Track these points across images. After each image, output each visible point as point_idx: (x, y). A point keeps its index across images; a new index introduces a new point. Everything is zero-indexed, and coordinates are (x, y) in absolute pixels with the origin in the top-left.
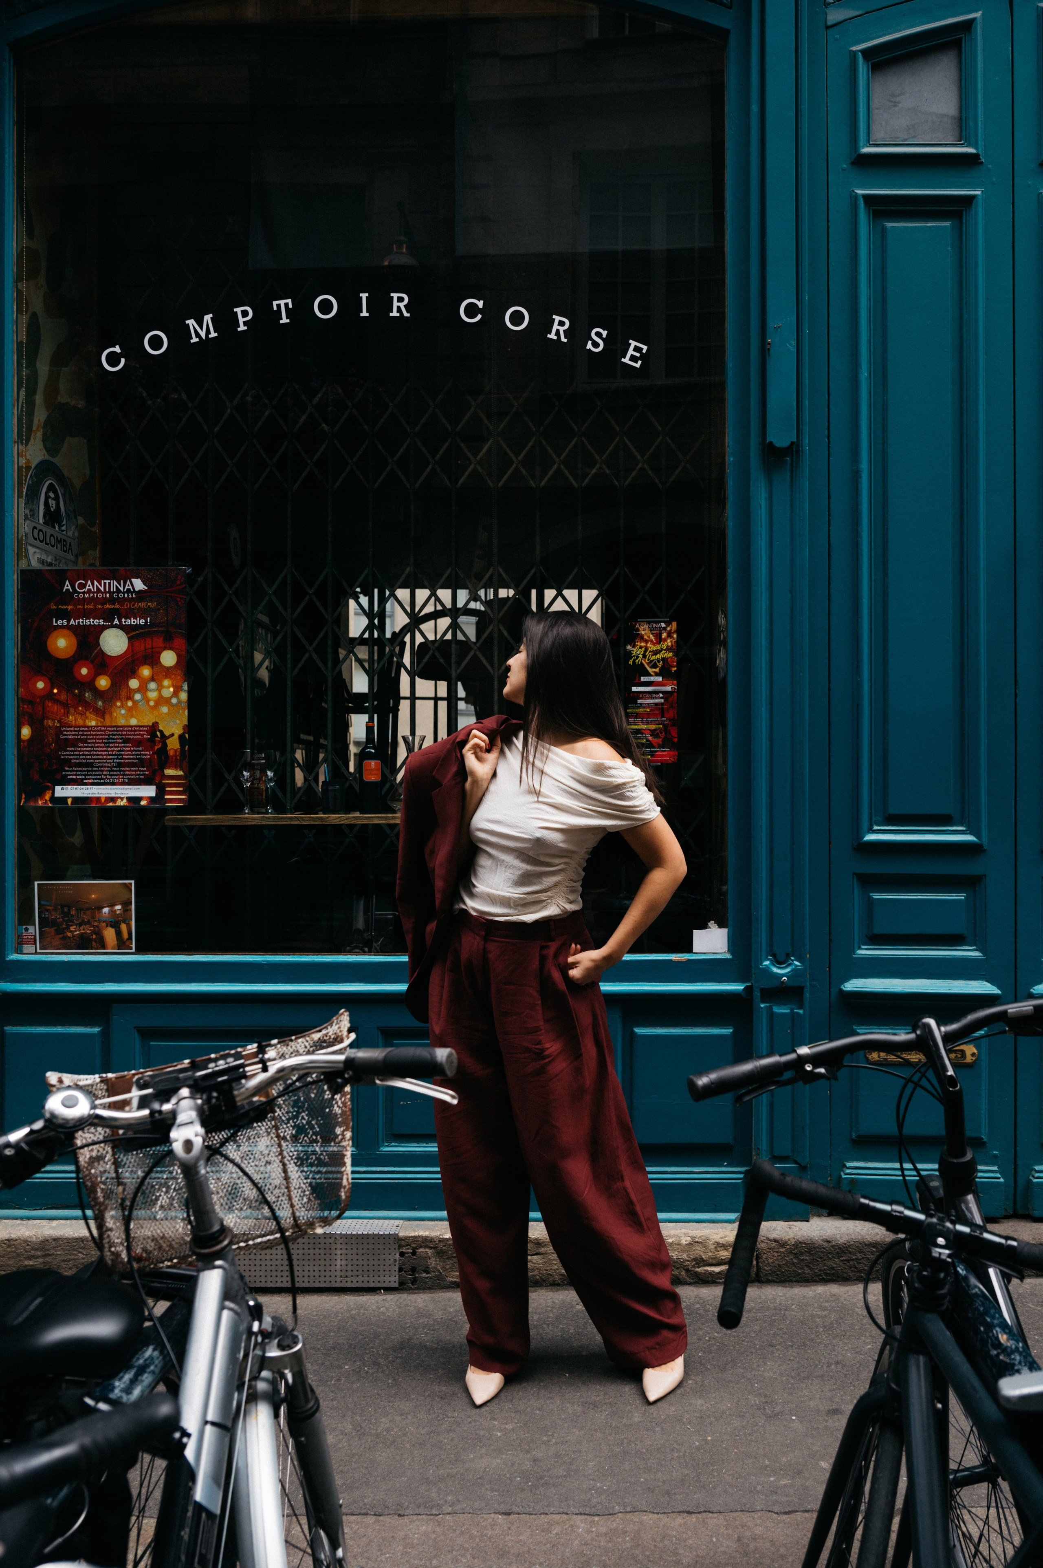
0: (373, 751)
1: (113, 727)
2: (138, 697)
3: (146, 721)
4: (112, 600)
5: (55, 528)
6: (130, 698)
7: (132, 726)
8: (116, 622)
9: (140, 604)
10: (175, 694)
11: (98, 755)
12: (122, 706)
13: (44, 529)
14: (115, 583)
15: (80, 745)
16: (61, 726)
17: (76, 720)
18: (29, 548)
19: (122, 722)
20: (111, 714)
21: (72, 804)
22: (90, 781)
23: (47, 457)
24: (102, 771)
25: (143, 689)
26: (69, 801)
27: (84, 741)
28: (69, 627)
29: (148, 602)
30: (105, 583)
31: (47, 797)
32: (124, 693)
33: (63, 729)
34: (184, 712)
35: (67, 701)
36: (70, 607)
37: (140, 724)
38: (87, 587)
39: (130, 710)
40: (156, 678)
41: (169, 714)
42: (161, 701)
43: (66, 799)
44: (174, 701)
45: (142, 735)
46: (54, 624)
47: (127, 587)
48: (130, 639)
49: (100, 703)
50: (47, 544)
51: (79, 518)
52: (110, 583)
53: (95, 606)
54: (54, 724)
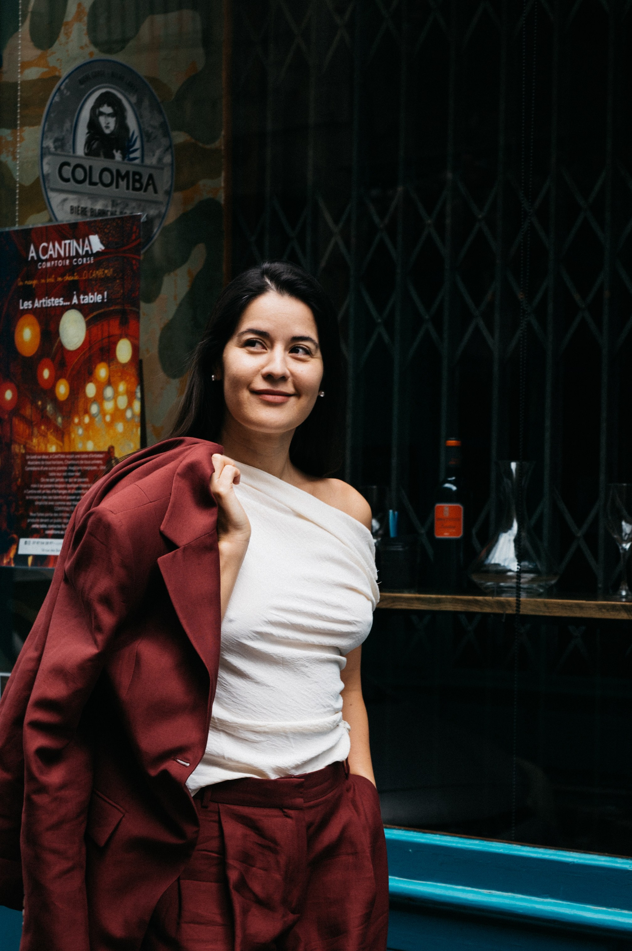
0: (454, 488)
1: (70, 453)
2: (94, 409)
3: (102, 444)
4: (71, 269)
5: (113, 157)
6: (87, 411)
7: (88, 453)
8: (75, 301)
9: (97, 272)
10: (130, 405)
11: (58, 494)
12: (79, 424)
13: (87, 163)
14: (75, 244)
15: (43, 480)
16: (27, 453)
17: (39, 444)
18: (51, 194)
19: (79, 447)
20: (69, 435)
21: (32, 565)
22: (52, 532)
23: (98, 55)
24: (62, 518)
25: (99, 398)
26: (30, 560)
27: (45, 474)
28: (33, 311)
29: (105, 269)
30: (65, 244)
31: (12, 555)
32: (81, 404)
33: (28, 457)
34: (137, 431)
35: (31, 417)
36: (35, 282)
37: (97, 450)
38: (50, 253)
39: (87, 428)
40: (112, 380)
41: (124, 434)
42: (118, 414)
43: (26, 557)
44: (129, 414)
45: (98, 465)
46: (21, 308)
47: (86, 249)
48: (88, 324)
49: (60, 420)
50: (92, 183)
51: (174, 134)
52: (70, 244)
53: (56, 278)
54: (20, 450)
